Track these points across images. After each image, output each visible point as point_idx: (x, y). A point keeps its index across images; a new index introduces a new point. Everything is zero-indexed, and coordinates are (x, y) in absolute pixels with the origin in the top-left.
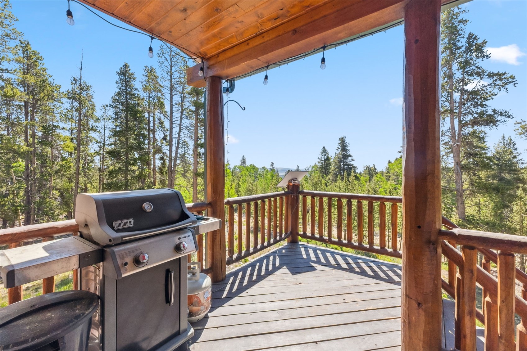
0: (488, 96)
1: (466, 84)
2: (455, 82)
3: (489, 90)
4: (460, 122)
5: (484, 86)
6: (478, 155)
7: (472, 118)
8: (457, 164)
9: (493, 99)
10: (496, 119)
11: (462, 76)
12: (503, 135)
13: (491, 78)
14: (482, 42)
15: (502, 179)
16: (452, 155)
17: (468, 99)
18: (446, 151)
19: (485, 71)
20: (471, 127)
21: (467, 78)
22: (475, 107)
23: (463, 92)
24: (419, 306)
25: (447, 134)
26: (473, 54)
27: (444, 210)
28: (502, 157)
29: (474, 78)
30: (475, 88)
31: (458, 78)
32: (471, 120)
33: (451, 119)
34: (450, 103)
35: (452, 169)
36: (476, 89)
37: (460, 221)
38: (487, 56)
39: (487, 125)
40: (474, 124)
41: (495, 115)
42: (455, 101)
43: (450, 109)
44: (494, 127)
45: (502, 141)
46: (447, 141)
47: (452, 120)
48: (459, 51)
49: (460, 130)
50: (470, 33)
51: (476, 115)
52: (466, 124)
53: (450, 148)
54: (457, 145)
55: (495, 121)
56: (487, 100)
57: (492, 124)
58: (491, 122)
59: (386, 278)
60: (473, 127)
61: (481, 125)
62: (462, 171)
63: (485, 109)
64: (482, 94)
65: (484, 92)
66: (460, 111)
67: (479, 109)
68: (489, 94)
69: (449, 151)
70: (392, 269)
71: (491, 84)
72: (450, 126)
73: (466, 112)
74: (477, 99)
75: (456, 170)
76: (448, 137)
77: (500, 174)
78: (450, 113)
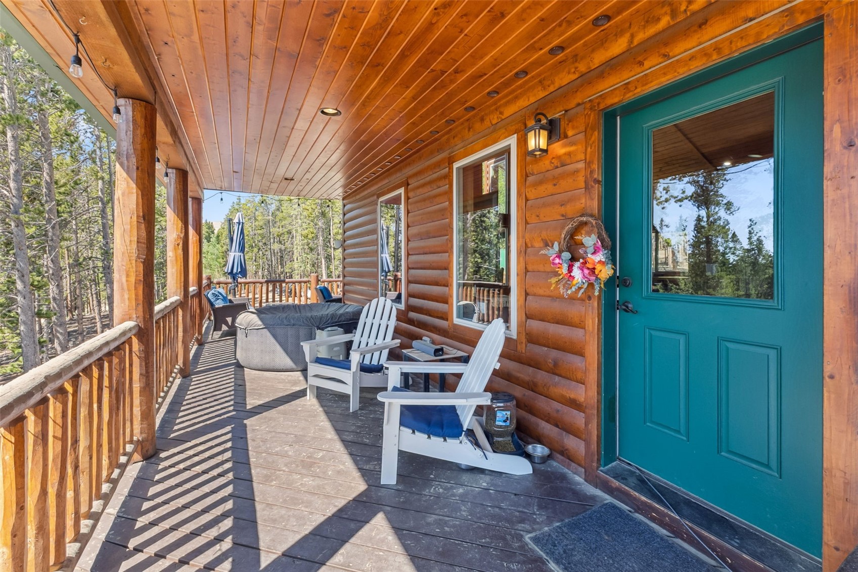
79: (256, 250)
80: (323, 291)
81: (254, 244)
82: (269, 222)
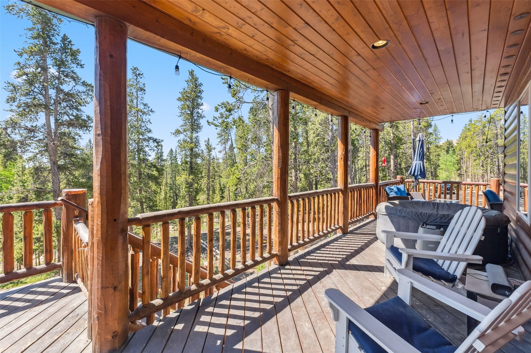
0: (82, 102)
1: (62, 84)
2: (49, 77)
3: (84, 97)
4: (56, 120)
5: (79, 92)
6: (74, 155)
7: (68, 119)
8: (54, 163)
9: (86, 106)
10: (89, 125)
11: (58, 74)
12: (89, 139)
13: (85, 87)
14: (77, 49)
15: (90, 177)
16: (47, 154)
17: (64, 99)
18: (41, 149)
19: (79, 78)
20: (67, 127)
21: (63, 78)
22: (70, 109)
23: (59, 91)
24: (115, 290)
25: (41, 130)
26: (68, 57)
27: (36, 215)
28: (90, 158)
29: (69, 80)
30: (70, 91)
31: (53, 74)
32: (66, 121)
33: (46, 115)
34: (45, 98)
35: (48, 169)
36: (72, 92)
37: (57, 222)
38: (81, 65)
39: (81, 128)
40: (69, 125)
41: (89, 121)
42: (51, 98)
43: (44, 103)
44: (87, 131)
45: (89, 144)
46: (41, 137)
47: (47, 117)
48: (54, 46)
49: (56, 129)
50: (65, 34)
51: (72, 118)
52: (62, 124)
53: (44, 146)
54: (54, 144)
55: (88, 126)
56: (81, 105)
57: (86, 129)
58: (85, 126)
59: (27, 304)
60: (68, 128)
61: (76, 127)
62: (59, 170)
63: (79, 113)
64: (77, 98)
65: (79, 97)
66: (56, 109)
67: (75, 112)
68: (83, 100)
69: (43, 149)
70: (30, 292)
71: (85, 92)
72: (45, 121)
73: (62, 111)
74: (73, 102)
75: (53, 169)
76: (42, 134)
77: (88, 174)
78: (45, 108)
79: (482, 158)
80: (488, 194)
81: (481, 154)
82: (497, 135)
